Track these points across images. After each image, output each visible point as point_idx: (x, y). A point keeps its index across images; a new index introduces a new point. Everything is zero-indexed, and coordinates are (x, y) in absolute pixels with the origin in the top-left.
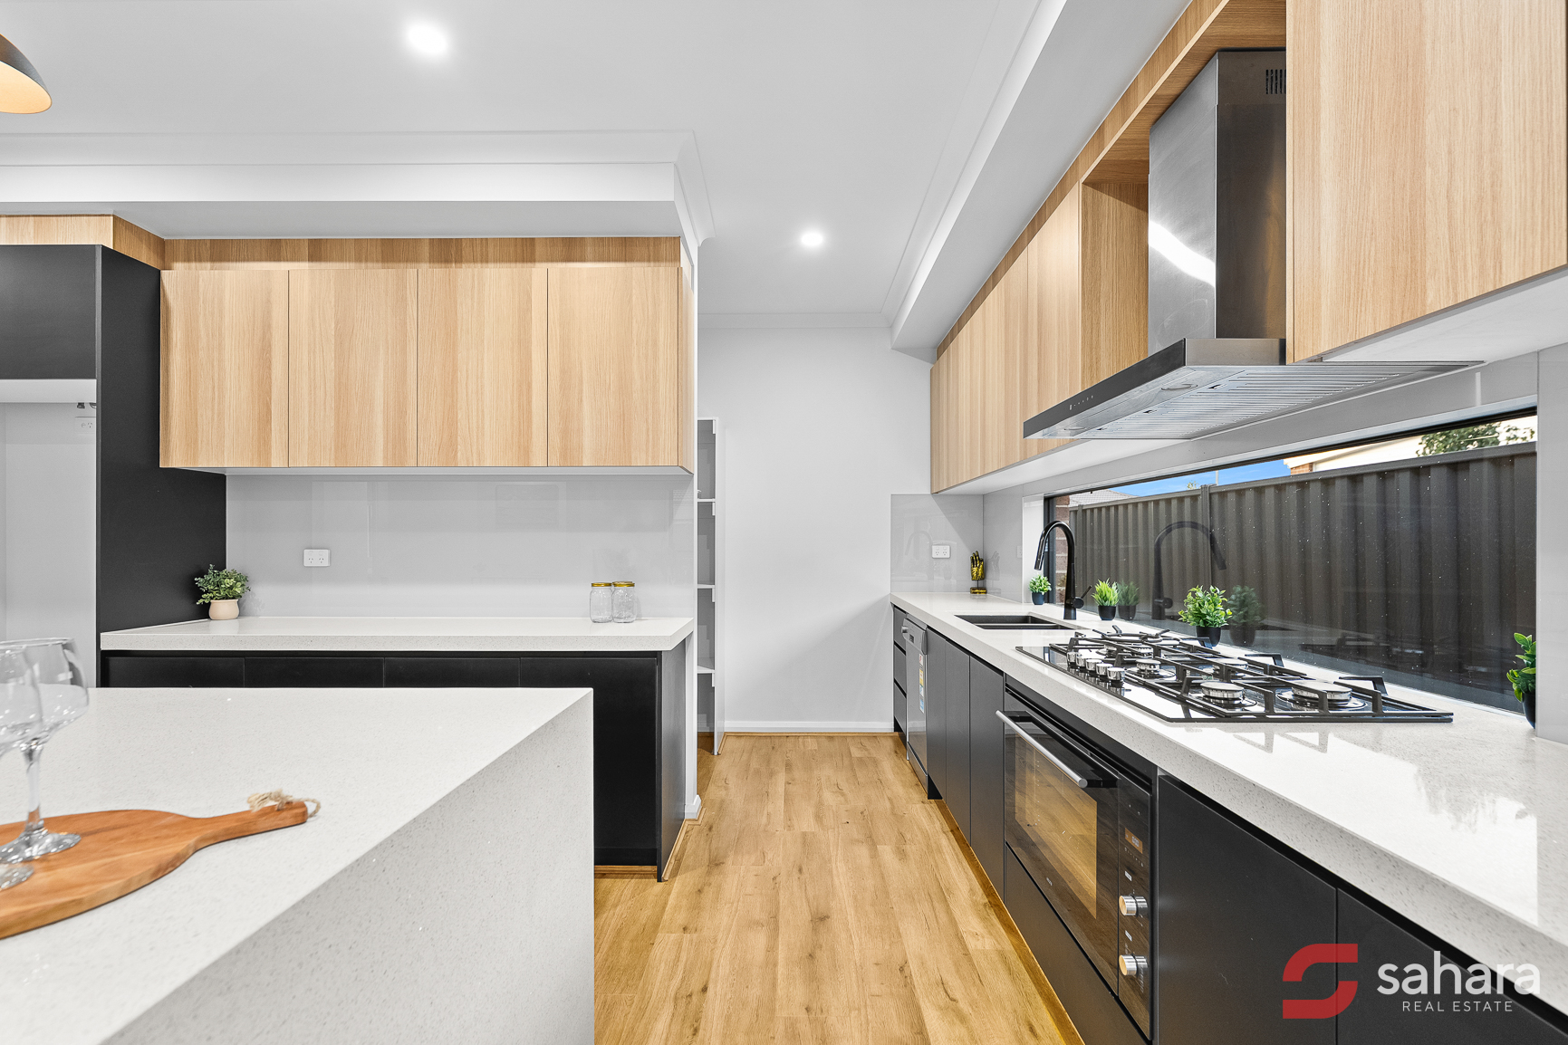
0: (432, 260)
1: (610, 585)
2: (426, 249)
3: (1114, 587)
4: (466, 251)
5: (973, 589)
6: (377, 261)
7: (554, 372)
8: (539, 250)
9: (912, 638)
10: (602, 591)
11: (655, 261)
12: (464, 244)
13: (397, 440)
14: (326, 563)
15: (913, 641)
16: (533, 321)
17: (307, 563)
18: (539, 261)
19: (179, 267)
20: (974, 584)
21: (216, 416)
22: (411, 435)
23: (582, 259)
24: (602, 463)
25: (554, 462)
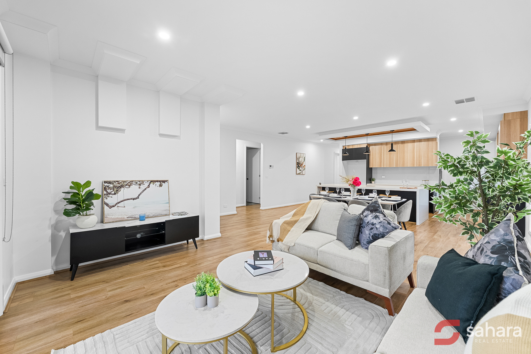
0: (401, 143)
1: (425, 181)
2: (400, 142)
4: (406, 142)
7: (418, 155)
8: (415, 141)
11: (433, 141)
13: (397, 164)
14: (385, 177)
16: (415, 150)
17: (382, 177)
19: (371, 147)
21: (375, 162)
22: (399, 163)
23: (422, 142)
24: (424, 166)
25: (418, 166)
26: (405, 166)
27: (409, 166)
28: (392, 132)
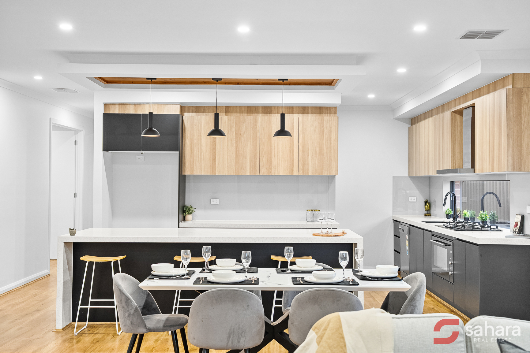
0: (263, 113)
1: (312, 210)
2: (261, 109)
3: (468, 212)
4: (273, 110)
5: (426, 214)
6: (246, 113)
7: (300, 147)
8: (295, 110)
9: (403, 230)
10: (310, 212)
11: (329, 114)
12: (272, 108)
13: (254, 167)
14: (218, 203)
15: (404, 231)
16: (294, 132)
17: (212, 203)
18: (295, 114)
19: (185, 114)
20: (426, 212)
21: (199, 159)
22: (258, 165)
23: (308, 113)
24: (314, 175)
25: (300, 174)
26: (273, 174)
27: (281, 174)
28: (283, 82)
